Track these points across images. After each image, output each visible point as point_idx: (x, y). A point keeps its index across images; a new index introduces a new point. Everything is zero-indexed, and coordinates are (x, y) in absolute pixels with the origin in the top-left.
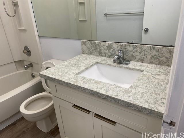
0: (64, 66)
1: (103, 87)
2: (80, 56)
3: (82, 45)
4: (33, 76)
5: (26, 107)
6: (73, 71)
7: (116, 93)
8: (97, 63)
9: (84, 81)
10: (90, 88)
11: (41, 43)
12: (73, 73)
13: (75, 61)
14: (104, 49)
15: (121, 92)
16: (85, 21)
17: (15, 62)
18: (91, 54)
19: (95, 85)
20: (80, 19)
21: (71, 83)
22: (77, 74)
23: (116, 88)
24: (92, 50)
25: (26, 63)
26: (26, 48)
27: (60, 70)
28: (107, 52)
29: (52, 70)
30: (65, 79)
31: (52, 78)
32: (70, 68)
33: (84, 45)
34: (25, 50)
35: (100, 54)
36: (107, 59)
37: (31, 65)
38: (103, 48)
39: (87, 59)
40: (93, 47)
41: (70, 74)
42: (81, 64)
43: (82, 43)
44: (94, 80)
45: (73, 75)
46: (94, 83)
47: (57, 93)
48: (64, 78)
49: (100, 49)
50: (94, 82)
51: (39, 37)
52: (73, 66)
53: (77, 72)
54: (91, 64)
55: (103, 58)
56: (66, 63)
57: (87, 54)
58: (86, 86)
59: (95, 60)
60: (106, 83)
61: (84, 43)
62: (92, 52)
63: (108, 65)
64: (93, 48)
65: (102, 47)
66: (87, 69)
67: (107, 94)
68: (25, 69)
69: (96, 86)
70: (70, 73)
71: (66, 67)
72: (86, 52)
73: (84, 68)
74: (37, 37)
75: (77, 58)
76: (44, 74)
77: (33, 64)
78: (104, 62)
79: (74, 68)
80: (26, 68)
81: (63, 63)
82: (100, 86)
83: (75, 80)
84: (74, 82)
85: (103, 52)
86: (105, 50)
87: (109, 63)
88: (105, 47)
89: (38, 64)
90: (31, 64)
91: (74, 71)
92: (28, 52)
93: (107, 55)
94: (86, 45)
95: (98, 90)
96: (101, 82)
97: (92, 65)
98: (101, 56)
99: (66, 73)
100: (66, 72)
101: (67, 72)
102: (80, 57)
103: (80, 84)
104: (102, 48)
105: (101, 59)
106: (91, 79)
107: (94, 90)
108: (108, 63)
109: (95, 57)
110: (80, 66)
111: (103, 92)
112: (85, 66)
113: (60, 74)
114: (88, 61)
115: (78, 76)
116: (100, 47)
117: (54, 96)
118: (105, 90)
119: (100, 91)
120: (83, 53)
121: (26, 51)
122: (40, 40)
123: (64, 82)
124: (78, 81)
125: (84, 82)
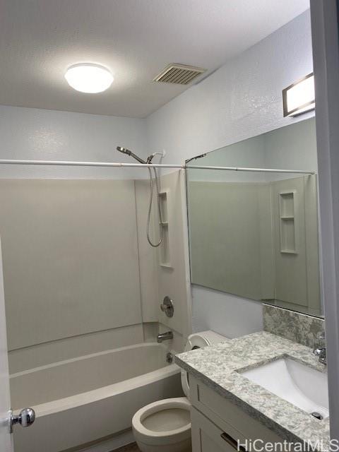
0: (219, 351)
1: (273, 405)
2: (257, 335)
3: (264, 314)
4: (170, 360)
5: (144, 420)
6: (231, 364)
7: (293, 422)
8: (285, 356)
9: (244, 386)
10: (250, 403)
11: (192, 297)
12: (231, 367)
13: (244, 343)
14: (306, 330)
15: (303, 423)
16: (294, 255)
17: (144, 323)
18: (280, 335)
19: (261, 399)
20: (282, 251)
21: (221, 385)
22: (237, 371)
23: (298, 413)
24: (281, 326)
25: (162, 330)
26: (167, 300)
27: (211, 357)
28: (311, 335)
29: (197, 354)
30: (213, 377)
31: (193, 369)
32: (230, 358)
33: (267, 314)
34: (164, 304)
35: (298, 339)
36: (309, 351)
37: (169, 336)
38: (303, 326)
39: (267, 345)
40: (284, 321)
41: (224, 368)
42: (251, 353)
43: (263, 309)
44: (263, 389)
45: (228, 372)
46: (262, 395)
47: (199, 400)
48: (212, 374)
49: (298, 328)
50: (261, 392)
51: (192, 284)
52: (236, 353)
53: (239, 366)
54: (272, 357)
55: (303, 347)
56: (226, 345)
57: (271, 333)
58: (244, 397)
59: (284, 350)
60: (283, 400)
61: (268, 311)
62: (282, 331)
63: (307, 364)
64: (284, 324)
65: (301, 323)
66: (260, 364)
67: (275, 420)
68: (158, 342)
69: (263, 401)
70: (226, 367)
71: (222, 352)
72: (271, 328)
73: (254, 362)
74: (188, 285)
75: (249, 337)
76: (183, 359)
77: (174, 333)
78: (299, 357)
79: (236, 358)
80: (160, 340)
81: (220, 345)
82: (268, 403)
83: (229, 382)
84: (227, 384)
85: (303, 334)
86: (307, 332)
87: (309, 361)
88: (307, 326)
89: (181, 335)
90: (170, 333)
91: (235, 364)
92: (169, 308)
93: (311, 344)
94: (270, 315)
95: (262, 410)
96: (275, 396)
97: (275, 359)
98: (299, 342)
99: (219, 365)
100: (219, 362)
101: (221, 364)
102: (256, 337)
103: (236, 391)
104: (301, 327)
105: (297, 349)
106: (259, 386)
107: (256, 408)
108: (306, 361)
109: (287, 342)
110: (249, 357)
111: (270, 414)
112: (258, 358)
113: (209, 364)
114: (269, 349)
115: (238, 374)
116: (296, 322)
117: (194, 407)
118: (276, 412)
119: (264, 411)
120: (266, 330)
121: (165, 306)
122: (192, 290)
123: (210, 381)
124: (234, 384)
125: (243, 389)
